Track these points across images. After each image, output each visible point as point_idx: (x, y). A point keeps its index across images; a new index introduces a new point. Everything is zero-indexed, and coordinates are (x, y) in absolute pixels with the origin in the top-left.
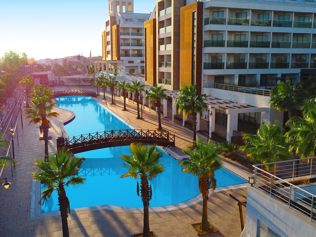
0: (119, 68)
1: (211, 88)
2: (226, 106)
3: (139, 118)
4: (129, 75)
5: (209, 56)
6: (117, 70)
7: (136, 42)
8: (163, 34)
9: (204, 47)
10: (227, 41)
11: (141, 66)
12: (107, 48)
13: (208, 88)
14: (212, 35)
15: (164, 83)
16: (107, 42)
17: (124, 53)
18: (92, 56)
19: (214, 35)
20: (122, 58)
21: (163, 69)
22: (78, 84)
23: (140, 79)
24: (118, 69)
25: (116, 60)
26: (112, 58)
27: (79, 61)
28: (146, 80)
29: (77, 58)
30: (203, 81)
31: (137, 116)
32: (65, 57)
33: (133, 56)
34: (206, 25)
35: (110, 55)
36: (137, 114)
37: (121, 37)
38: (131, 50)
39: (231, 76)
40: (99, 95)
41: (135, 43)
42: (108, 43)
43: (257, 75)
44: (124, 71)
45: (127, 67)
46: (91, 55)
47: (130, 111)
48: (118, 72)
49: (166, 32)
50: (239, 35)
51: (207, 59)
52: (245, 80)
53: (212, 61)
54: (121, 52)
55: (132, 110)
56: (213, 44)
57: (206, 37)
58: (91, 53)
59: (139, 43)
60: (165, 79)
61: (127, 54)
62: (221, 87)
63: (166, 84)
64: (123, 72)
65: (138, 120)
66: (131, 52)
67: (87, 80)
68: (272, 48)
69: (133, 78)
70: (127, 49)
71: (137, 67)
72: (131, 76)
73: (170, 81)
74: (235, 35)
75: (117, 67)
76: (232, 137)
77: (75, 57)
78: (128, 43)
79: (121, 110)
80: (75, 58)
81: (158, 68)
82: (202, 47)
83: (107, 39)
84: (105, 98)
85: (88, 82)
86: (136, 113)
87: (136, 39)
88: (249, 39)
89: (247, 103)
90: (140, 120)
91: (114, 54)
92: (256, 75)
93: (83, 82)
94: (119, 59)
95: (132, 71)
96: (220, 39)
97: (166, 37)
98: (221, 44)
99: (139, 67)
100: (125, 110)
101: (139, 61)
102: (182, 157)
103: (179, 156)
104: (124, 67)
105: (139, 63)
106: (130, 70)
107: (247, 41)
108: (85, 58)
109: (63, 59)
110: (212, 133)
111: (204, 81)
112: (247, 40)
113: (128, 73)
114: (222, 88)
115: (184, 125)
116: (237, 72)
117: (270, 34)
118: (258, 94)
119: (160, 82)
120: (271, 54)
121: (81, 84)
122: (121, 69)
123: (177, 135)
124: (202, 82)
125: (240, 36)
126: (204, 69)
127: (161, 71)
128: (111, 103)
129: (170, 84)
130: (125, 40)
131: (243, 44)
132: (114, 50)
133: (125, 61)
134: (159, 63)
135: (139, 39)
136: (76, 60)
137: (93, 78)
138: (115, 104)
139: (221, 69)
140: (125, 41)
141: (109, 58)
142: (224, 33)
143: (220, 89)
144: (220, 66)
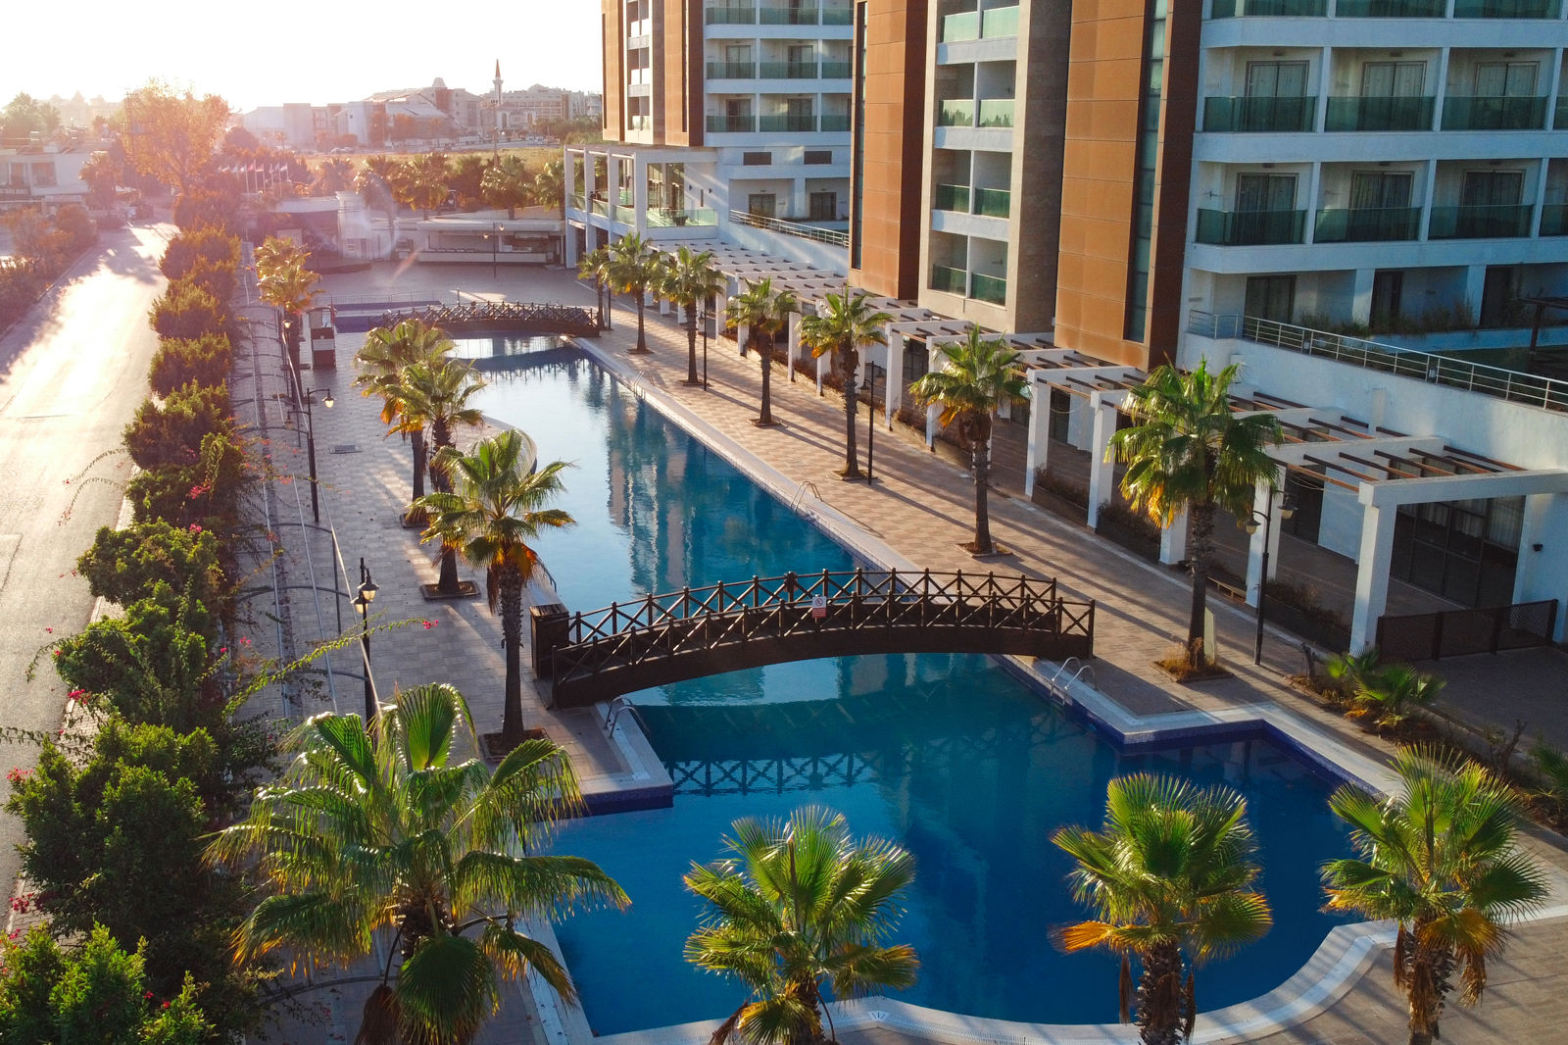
0: (695, 185)
1: (1230, 341)
2: (1342, 455)
3: (852, 474)
4: (747, 227)
5: (1226, 176)
6: (682, 193)
7: (782, 58)
8: (970, 43)
9: (1205, 130)
10: (1329, 99)
11: (806, 180)
12: (629, 82)
13: (1220, 336)
14: (1250, 66)
15: (962, 290)
16: (629, 51)
17: (724, 113)
18: (505, 89)
19: (1256, 70)
20: (711, 139)
21: (959, 222)
22: (488, 258)
23: (814, 253)
24: (686, 188)
25: (682, 149)
26: (659, 133)
27: (445, 116)
28: (856, 264)
29: (434, 99)
30: (1191, 300)
31: (843, 465)
32: (376, 96)
33: (769, 125)
34: (1221, 20)
35: (650, 119)
36: (845, 452)
37: (713, 31)
38: (758, 97)
39: (1337, 281)
40: (609, 329)
41: (776, 60)
42: (636, 59)
43: (1471, 271)
44: (724, 204)
45: (734, 183)
46: (498, 83)
47: (791, 429)
48: (687, 207)
49: (981, 36)
50: (1385, 64)
51: (1216, 192)
52: (1399, 293)
53: (1242, 198)
54: (712, 109)
55: (798, 420)
56: (1252, 116)
57: (1217, 81)
58: (498, 74)
59: (796, 62)
60: (968, 272)
61: (736, 117)
62: (1289, 341)
63: (973, 296)
64: (716, 208)
65: (850, 486)
66: (758, 110)
67: (525, 237)
68: (1554, 128)
69: (773, 245)
70: (738, 95)
71: (790, 182)
72: (764, 230)
73: (1001, 286)
74: (1364, 64)
75: (681, 181)
76: (1381, 621)
77: (422, 95)
78: (744, 60)
79: (744, 420)
80: (423, 100)
81: (931, 214)
82: (1193, 129)
83: (629, 35)
84: (642, 346)
85: (530, 249)
86: (836, 448)
87: (784, 41)
88: (1438, 84)
89: (1447, 436)
90: (862, 490)
91: (674, 113)
92: (1462, 270)
93: (509, 248)
94: (696, 141)
95: (760, 207)
96: (1289, 91)
97: (983, 64)
98: (1291, 115)
99: (800, 185)
100: (766, 421)
101: (798, 153)
102: (1150, 725)
103: (1131, 721)
104: (720, 184)
105: (796, 162)
106: (751, 197)
107: (1432, 95)
108: (472, 102)
109: (365, 104)
110: (1265, 586)
111: (1196, 299)
112: (1428, 93)
113: (743, 214)
114: (1300, 344)
115: (1094, 526)
116: (1365, 258)
117: (1553, 59)
118: (1512, 398)
119: (942, 281)
120: (1551, 159)
121: (500, 258)
122: (706, 192)
123: (1078, 585)
124: (1186, 307)
125: (1389, 69)
126: (1198, 240)
127: (948, 229)
128: (685, 377)
129: (1001, 301)
130: (727, 47)
131: (1407, 115)
132: (674, 93)
133: (727, 155)
134: (938, 186)
135: (800, 41)
136: (432, 112)
137: (557, 229)
138: (705, 386)
139: (1289, 241)
140: (731, 50)
141: (642, 134)
142: (1313, 59)
143: (1283, 346)
144: (1281, 228)
